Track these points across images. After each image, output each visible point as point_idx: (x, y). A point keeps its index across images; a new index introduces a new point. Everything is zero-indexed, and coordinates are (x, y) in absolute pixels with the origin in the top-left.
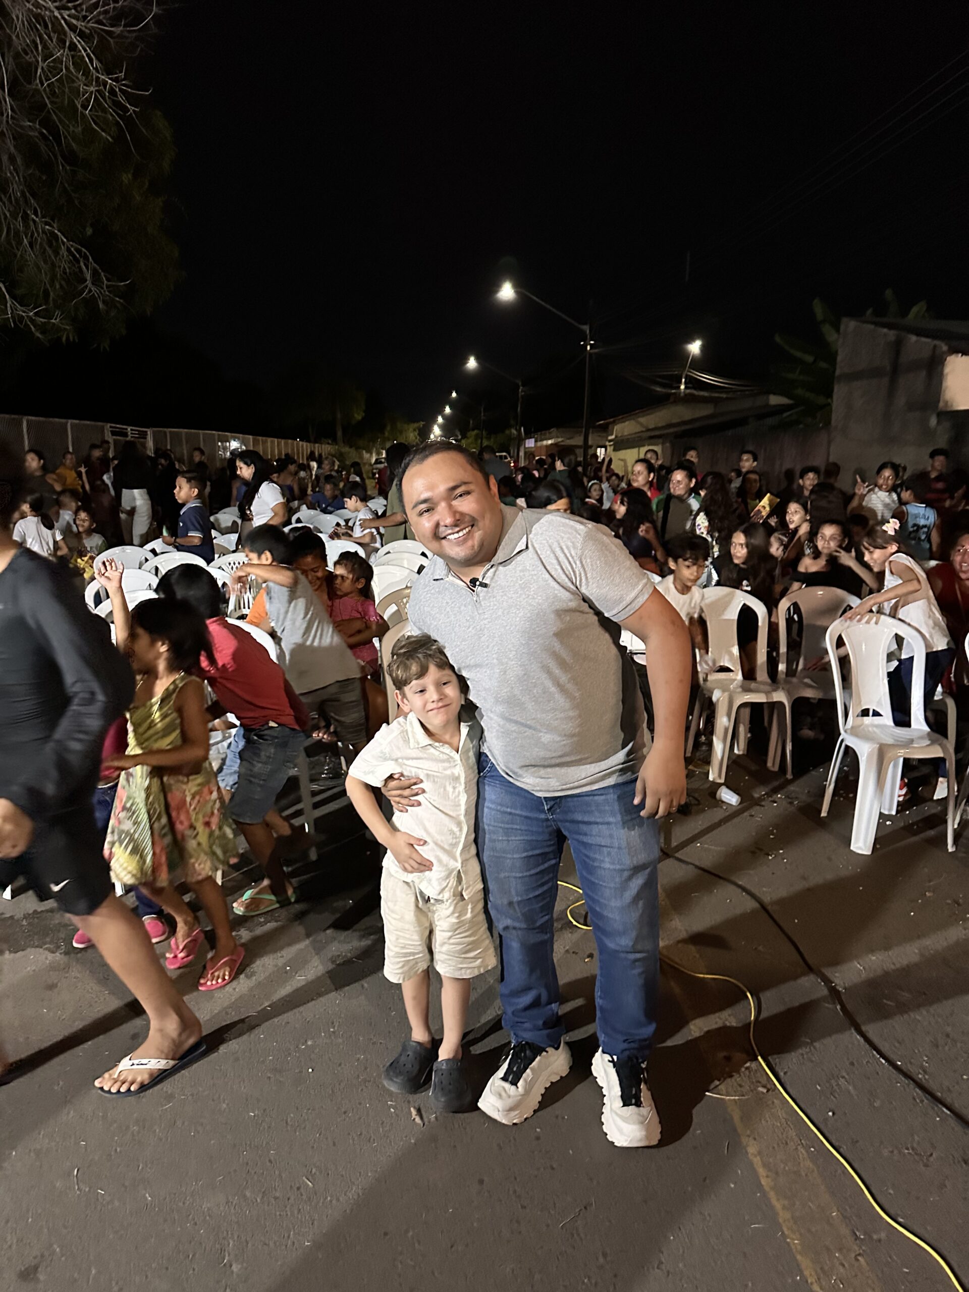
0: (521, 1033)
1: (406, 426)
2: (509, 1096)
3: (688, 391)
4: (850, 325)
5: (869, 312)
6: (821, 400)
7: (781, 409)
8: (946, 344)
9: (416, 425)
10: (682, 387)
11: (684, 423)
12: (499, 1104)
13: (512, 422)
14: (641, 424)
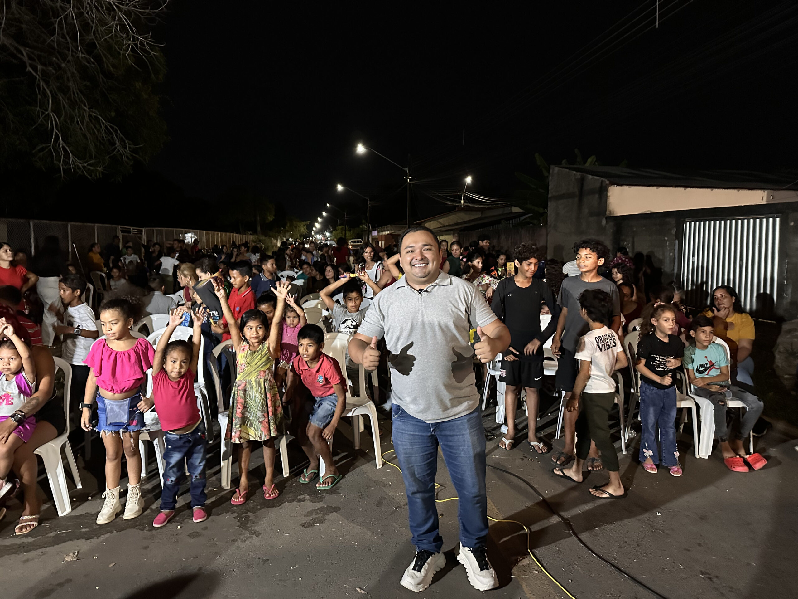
0: (421, 546)
1: (299, 223)
2: (417, 577)
3: (466, 204)
4: (555, 169)
5: (564, 161)
6: (541, 210)
7: (519, 215)
8: (608, 180)
9: (304, 223)
10: (462, 202)
11: (465, 222)
12: (412, 581)
13: (363, 221)
14: (440, 223)
